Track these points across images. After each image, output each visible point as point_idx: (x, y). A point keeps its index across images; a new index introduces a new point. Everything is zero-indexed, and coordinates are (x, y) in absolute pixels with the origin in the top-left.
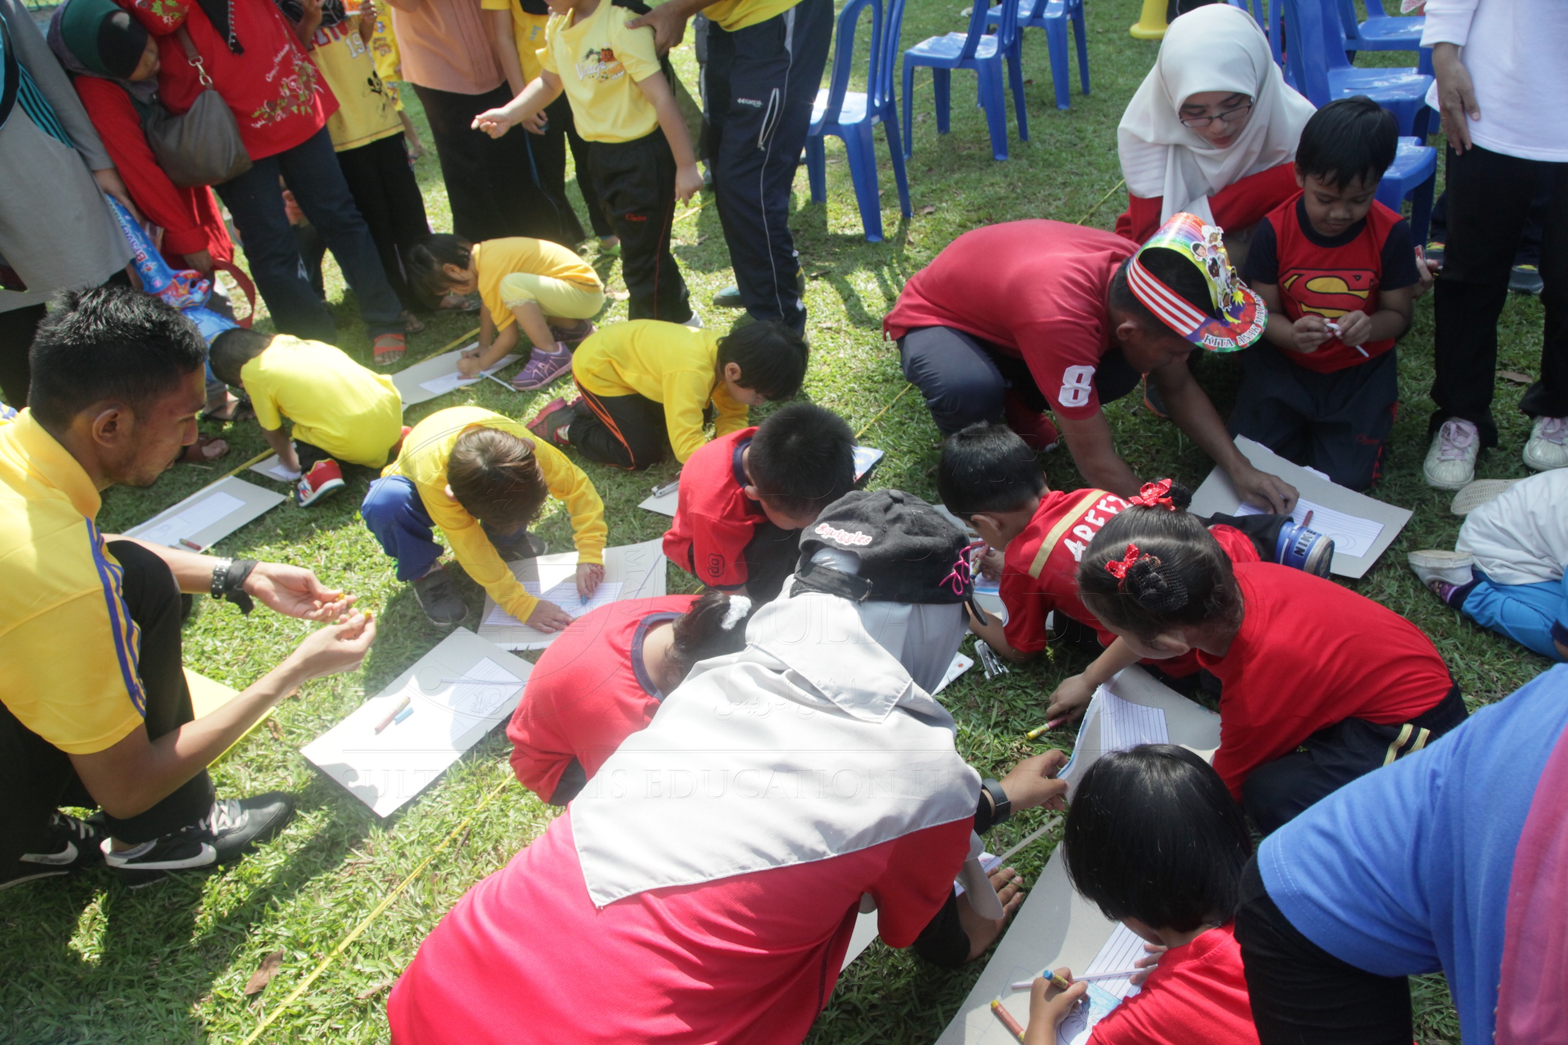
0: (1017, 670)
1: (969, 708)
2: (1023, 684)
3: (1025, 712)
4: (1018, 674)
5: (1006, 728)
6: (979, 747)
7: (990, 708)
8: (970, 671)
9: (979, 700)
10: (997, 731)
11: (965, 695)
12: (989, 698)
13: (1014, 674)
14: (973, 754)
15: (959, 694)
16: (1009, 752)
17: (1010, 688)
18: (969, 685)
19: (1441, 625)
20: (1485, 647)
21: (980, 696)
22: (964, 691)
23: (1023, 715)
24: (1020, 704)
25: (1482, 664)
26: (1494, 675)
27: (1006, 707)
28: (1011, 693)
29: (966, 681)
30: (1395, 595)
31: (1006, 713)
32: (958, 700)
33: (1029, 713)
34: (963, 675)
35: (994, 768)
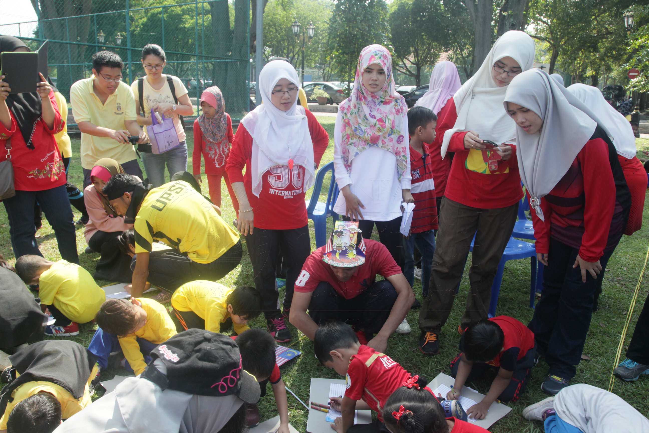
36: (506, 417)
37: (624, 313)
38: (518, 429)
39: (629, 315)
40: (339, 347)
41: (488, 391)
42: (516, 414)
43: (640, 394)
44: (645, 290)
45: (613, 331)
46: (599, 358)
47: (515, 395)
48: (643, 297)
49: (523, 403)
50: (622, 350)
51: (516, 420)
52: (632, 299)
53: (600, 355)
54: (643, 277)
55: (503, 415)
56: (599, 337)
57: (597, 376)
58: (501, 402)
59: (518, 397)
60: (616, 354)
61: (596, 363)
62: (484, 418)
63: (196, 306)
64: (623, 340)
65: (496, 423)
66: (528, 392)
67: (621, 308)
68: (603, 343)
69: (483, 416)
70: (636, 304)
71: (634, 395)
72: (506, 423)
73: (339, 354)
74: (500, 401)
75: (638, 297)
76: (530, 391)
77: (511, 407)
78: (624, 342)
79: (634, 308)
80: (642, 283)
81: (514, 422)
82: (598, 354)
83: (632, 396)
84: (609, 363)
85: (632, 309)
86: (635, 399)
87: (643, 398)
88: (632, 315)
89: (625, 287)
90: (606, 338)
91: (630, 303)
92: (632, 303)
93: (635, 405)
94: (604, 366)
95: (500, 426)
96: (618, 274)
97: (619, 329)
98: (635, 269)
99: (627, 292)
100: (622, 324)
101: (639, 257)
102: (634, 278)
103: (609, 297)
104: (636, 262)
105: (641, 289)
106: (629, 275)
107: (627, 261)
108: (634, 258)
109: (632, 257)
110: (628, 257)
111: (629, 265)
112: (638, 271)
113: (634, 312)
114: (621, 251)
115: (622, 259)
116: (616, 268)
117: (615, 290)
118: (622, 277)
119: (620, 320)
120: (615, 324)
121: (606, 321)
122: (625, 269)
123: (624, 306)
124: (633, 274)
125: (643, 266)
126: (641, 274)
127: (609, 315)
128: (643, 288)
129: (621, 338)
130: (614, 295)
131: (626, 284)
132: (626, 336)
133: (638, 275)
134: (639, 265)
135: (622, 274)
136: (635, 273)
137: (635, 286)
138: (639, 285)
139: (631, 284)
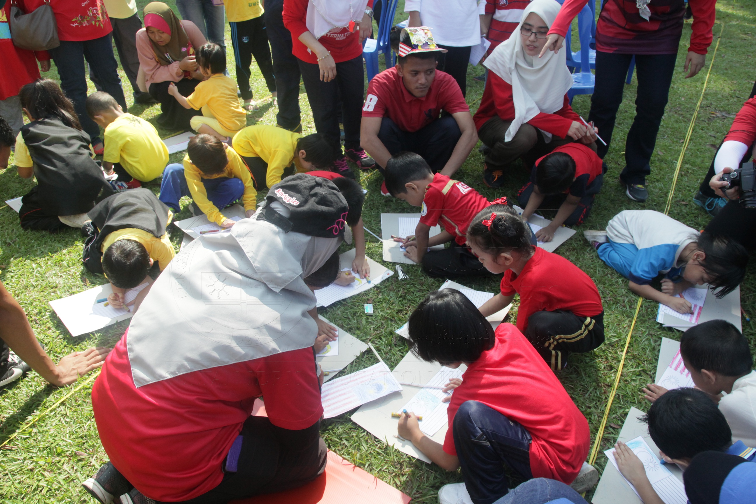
0: (412, 278)
1: (391, 290)
2: (414, 283)
3: (413, 293)
4: (413, 279)
5: (405, 299)
6: (392, 305)
7: (399, 291)
8: (392, 277)
9: (395, 288)
10: (400, 299)
11: (389, 286)
12: (399, 287)
13: (410, 279)
14: (389, 307)
15: (386, 285)
16: (404, 308)
17: (408, 284)
18: (391, 282)
19: (590, 272)
20: (606, 282)
21: (395, 286)
22: (388, 284)
23: (412, 294)
24: (412, 290)
25: (604, 288)
26: (608, 292)
27: (406, 291)
28: (408, 286)
29: (390, 280)
30: (574, 260)
31: (406, 293)
32: (386, 287)
33: (415, 294)
34: (389, 278)
35: (397, 313)
36: (571, 239)
37: (681, 141)
38: (582, 249)
39: (686, 144)
40: (414, 179)
41: (554, 217)
42: (580, 235)
43: (693, 213)
44: (701, 119)
45: (670, 158)
46: (657, 184)
47: (580, 220)
49: (586, 226)
50: (678, 175)
51: (580, 241)
53: (658, 181)
54: (701, 107)
55: (569, 237)
56: (657, 165)
57: (655, 200)
58: (566, 226)
59: (582, 222)
60: (672, 179)
61: (654, 188)
62: (551, 241)
63: (262, 151)
64: (679, 166)
65: (563, 245)
66: (590, 217)
67: (678, 138)
68: (660, 169)
69: (551, 238)
71: (688, 215)
72: (571, 244)
73: (415, 187)
74: (564, 225)
75: (694, 126)
76: (592, 216)
77: (575, 230)
78: (681, 168)
80: (699, 113)
81: (579, 243)
82: (655, 180)
83: (686, 215)
84: (665, 187)
85: (689, 137)
86: (688, 218)
87: (695, 217)
88: (688, 143)
89: (683, 117)
90: (664, 165)
91: (687, 132)
93: (688, 223)
94: (661, 190)
95: (566, 246)
96: (676, 105)
97: (676, 156)
98: (693, 99)
99: (684, 121)
100: (679, 151)
101: (697, 87)
102: (691, 108)
103: (667, 127)
104: (694, 92)
105: (698, 118)
106: (687, 105)
107: (685, 91)
108: (692, 89)
109: (690, 87)
110: (686, 88)
111: (687, 95)
112: (695, 101)
113: (690, 140)
114: (679, 81)
115: (680, 89)
116: (674, 99)
117: (672, 120)
118: (679, 107)
119: (676, 148)
120: (672, 151)
121: (664, 149)
122: (683, 99)
123: (681, 135)
124: (690, 104)
125: (700, 96)
126: (699, 104)
127: (667, 144)
128: (700, 117)
129: (678, 164)
130: (672, 124)
131: (684, 113)
132: (682, 162)
133: (696, 104)
134: (697, 95)
135: (680, 104)
136: (692, 103)
137: (692, 115)
138: (696, 114)
139: (688, 113)
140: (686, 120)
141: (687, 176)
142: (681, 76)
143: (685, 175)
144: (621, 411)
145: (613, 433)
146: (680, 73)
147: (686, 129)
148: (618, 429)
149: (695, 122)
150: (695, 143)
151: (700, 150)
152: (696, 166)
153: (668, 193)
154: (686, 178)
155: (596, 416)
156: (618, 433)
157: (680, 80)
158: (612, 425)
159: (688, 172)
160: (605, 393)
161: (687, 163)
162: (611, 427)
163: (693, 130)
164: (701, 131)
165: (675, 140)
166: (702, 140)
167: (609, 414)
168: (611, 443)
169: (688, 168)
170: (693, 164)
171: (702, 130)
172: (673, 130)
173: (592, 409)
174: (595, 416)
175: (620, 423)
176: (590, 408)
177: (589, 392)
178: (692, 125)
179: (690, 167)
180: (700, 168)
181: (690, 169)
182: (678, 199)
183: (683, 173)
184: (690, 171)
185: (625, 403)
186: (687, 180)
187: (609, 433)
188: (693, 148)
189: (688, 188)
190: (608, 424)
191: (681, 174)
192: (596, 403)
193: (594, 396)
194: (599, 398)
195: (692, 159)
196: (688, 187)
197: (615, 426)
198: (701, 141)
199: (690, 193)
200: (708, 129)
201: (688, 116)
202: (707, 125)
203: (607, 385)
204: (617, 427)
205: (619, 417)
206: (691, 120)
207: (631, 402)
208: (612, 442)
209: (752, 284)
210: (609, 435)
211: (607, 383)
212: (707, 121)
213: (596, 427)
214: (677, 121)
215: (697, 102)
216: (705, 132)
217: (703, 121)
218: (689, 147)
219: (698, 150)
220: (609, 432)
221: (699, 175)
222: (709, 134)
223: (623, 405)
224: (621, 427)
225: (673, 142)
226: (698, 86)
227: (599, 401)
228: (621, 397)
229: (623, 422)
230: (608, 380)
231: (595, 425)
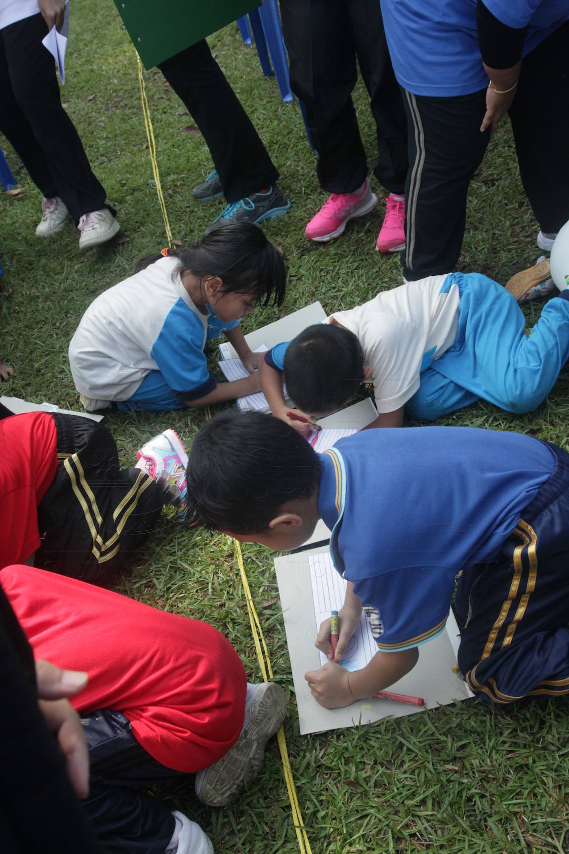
37: (145, 146)
39: (152, 146)
44: (156, 97)
45: (142, 181)
46: (143, 229)
48: (158, 109)
50: (165, 199)
52: (144, 121)
53: (142, 224)
54: (147, 79)
56: (128, 201)
60: (160, 209)
64: (160, 185)
67: (138, 143)
68: (136, 206)
70: (153, 124)
75: (152, 113)
79: (154, 132)
80: (148, 89)
88: (156, 144)
89: (129, 109)
91: (145, 128)
92: (147, 126)
96: (111, 95)
97: (149, 172)
98: (130, 74)
99: (133, 114)
100: (149, 163)
101: (125, 52)
102: (134, 89)
103: (116, 136)
104: (126, 62)
105: (151, 98)
106: (126, 88)
107: (112, 67)
108: (120, 58)
109: (116, 56)
110: (111, 61)
111: (118, 72)
112: (134, 75)
113: (156, 137)
114: (97, 56)
115: (104, 67)
116: (102, 88)
117: (117, 120)
118: (117, 96)
119: (143, 159)
120: (140, 168)
121: (127, 172)
122: (116, 81)
123: (140, 137)
124: (130, 83)
125: (137, 63)
126: (141, 77)
127: (127, 161)
128: (153, 96)
129: (157, 183)
130: (120, 127)
131: (128, 102)
132: (161, 175)
133: (137, 79)
134: (131, 63)
135: (115, 91)
136: (132, 80)
137: (139, 99)
138: (144, 94)
139: (134, 98)
140: (135, 110)
141: (178, 193)
142: (94, 47)
143: (175, 193)
144: (267, 575)
145: (272, 615)
146: (91, 42)
147: (142, 124)
148: (274, 604)
149: (149, 106)
150: (165, 138)
151: (176, 145)
152: (183, 171)
153: (165, 232)
154: (179, 197)
155: (238, 610)
156: (279, 609)
157: (96, 53)
158: (266, 604)
159: (176, 186)
160: (231, 568)
161: (169, 174)
162: (266, 608)
163: (152, 121)
164: (164, 116)
165: (135, 149)
166: (172, 128)
167: (252, 593)
168: (278, 629)
169: (173, 181)
170: (178, 171)
171: (165, 113)
172: (125, 135)
173: (227, 605)
174: (236, 611)
175: (273, 593)
176: (223, 605)
177: (210, 585)
178: (147, 113)
179: (175, 177)
180: (189, 170)
181: (178, 180)
182: (183, 233)
183: (170, 191)
184: (179, 183)
185: (265, 561)
186: (181, 199)
187: (268, 619)
188: (166, 146)
189: (188, 209)
190: (259, 607)
191: (169, 194)
192: (228, 593)
193: (220, 584)
194: (227, 581)
195: (173, 165)
196: (188, 207)
197: (270, 603)
198: (171, 130)
199: (194, 214)
200: (172, 108)
201: (136, 102)
202: (167, 103)
203: (227, 556)
204: (273, 602)
205: (269, 587)
206: (142, 108)
207: (271, 554)
208: (279, 627)
209: (334, 288)
210: (269, 622)
211: (226, 553)
212: (165, 97)
213: (246, 625)
214: (124, 120)
215: (137, 75)
216: (171, 114)
217: (158, 99)
218: (160, 149)
219: (173, 146)
220: (266, 617)
221: (193, 181)
222: (177, 113)
223: (263, 566)
224: (278, 597)
225: (134, 155)
226: (126, 49)
227: (230, 587)
228: (254, 559)
229: (277, 589)
230: (226, 548)
231: (245, 623)
